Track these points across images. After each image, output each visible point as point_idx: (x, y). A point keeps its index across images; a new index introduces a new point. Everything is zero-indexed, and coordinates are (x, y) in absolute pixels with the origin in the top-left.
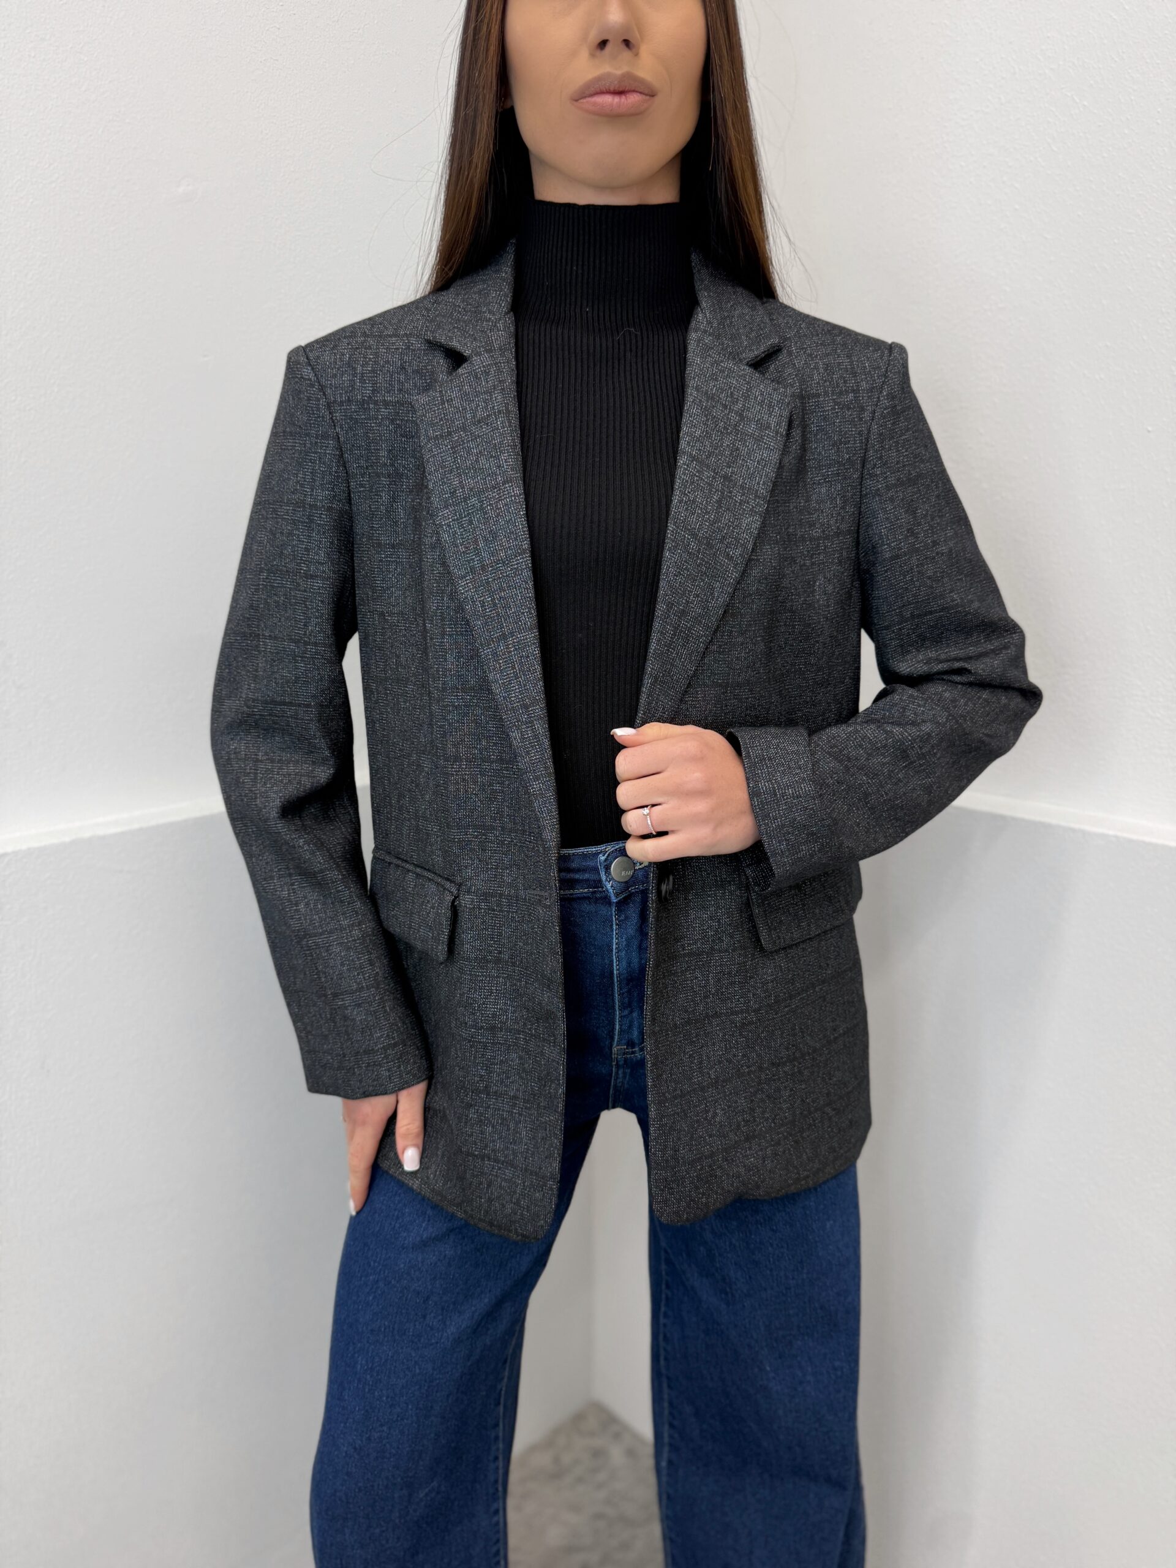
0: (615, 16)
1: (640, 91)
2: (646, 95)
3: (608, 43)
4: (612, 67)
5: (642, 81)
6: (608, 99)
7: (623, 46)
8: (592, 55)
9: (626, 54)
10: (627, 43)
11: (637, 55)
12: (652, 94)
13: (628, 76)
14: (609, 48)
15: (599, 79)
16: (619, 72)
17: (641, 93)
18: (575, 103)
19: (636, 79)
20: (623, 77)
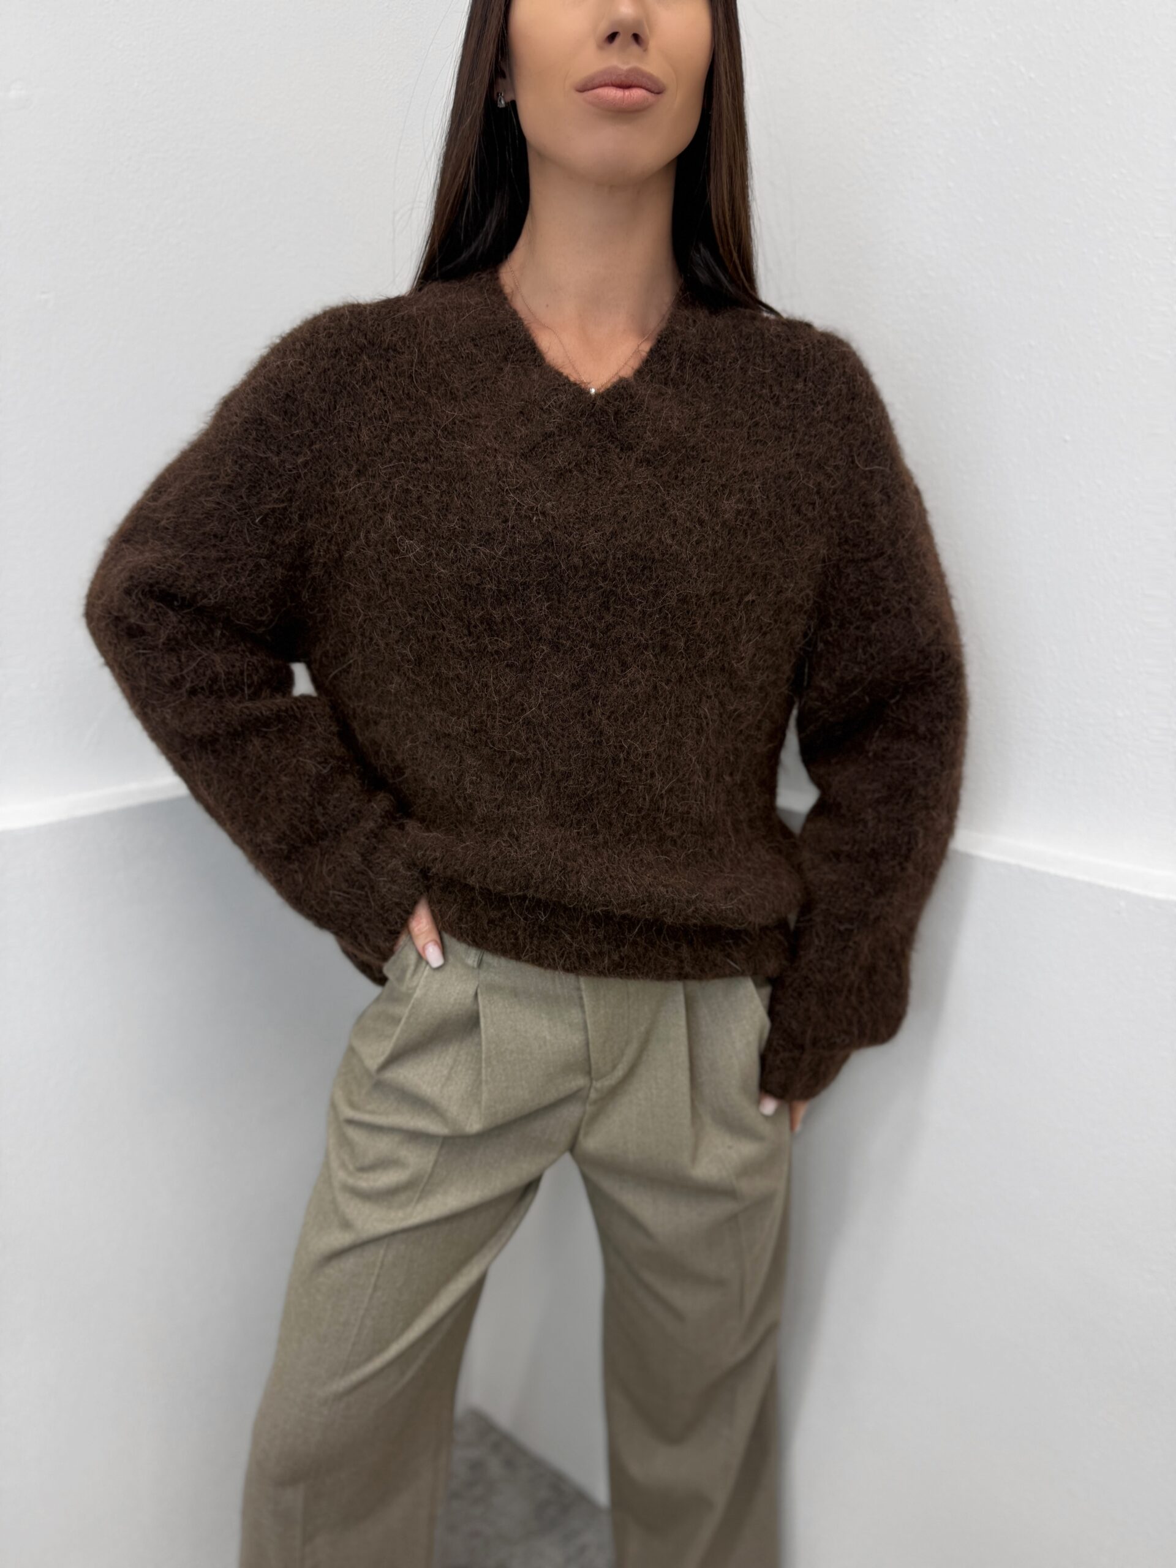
0: (626, 10)
1: (647, 87)
2: (654, 92)
3: (618, 35)
4: (619, 61)
5: (650, 77)
6: (612, 92)
7: (632, 41)
8: (600, 47)
9: (635, 48)
10: (636, 37)
11: (646, 50)
12: (661, 93)
13: (635, 71)
14: (618, 41)
15: (604, 72)
16: (625, 68)
17: (647, 89)
18: (580, 93)
19: (644, 74)
20: (631, 71)
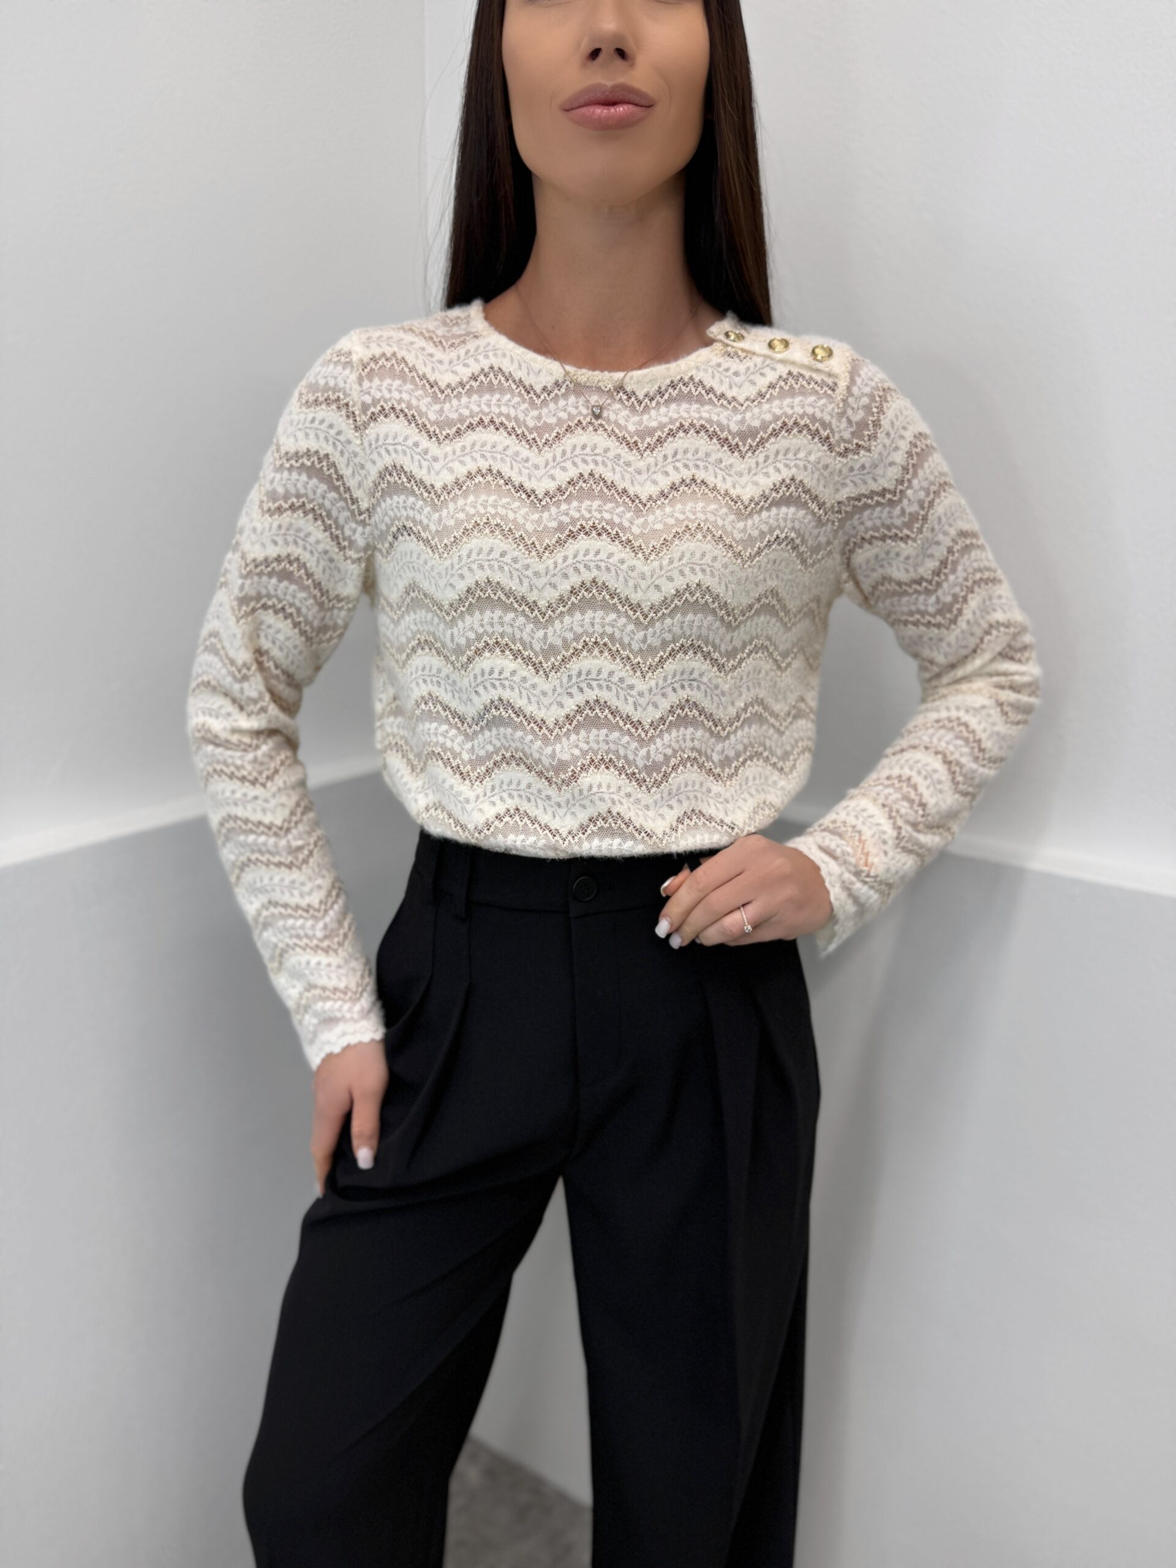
0: (609, 24)
1: (636, 102)
2: (642, 106)
3: (600, 52)
4: (604, 77)
5: (637, 92)
6: (600, 111)
7: (617, 57)
8: (584, 65)
9: (619, 62)
10: (620, 52)
11: (632, 65)
12: (649, 106)
13: (621, 87)
14: (601, 57)
15: (588, 90)
16: (609, 84)
17: (637, 105)
18: (567, 113)
19: (632, 90)
20: (615, 88)
